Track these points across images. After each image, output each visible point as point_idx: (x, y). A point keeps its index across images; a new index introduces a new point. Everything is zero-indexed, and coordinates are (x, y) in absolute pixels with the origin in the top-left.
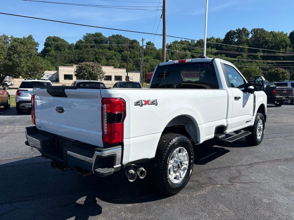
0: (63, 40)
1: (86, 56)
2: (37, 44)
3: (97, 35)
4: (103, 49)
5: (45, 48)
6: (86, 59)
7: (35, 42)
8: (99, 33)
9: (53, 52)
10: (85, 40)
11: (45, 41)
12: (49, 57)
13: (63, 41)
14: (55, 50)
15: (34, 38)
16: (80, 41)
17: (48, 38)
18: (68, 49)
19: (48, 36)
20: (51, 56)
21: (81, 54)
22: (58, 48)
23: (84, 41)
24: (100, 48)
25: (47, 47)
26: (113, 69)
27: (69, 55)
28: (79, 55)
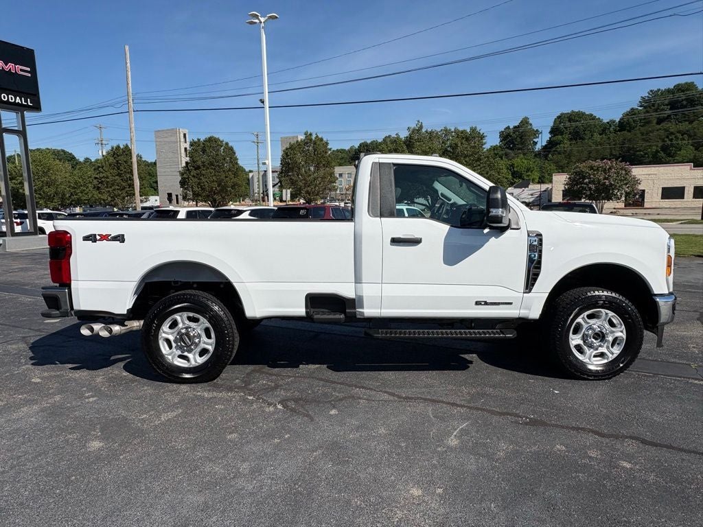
0: (592, 115)
1: (640, 143)
2: (536, 133)
3: (680, 89)
4: (691, 122)
5: (550, 138)
6: (640, 151)
7: (533, 130)
8: (686, 83)
9: (566, 145)
10: (645, 107)
11: (552, 124)
12: (555, 156)
13: (592, 117)
14: (571, 140)
15: (531, 122)
16: (633, 112)
17: (559, 117)
18: (600, 134)
19: (559, 114)
20: (559, 153)
21: (629, 140)
22: (576, 136)
23: (641, 110)
24: (686, 121)
25: (554, 136)
26: (691, 169)
27: (599, 147)
28: (624, 143)
